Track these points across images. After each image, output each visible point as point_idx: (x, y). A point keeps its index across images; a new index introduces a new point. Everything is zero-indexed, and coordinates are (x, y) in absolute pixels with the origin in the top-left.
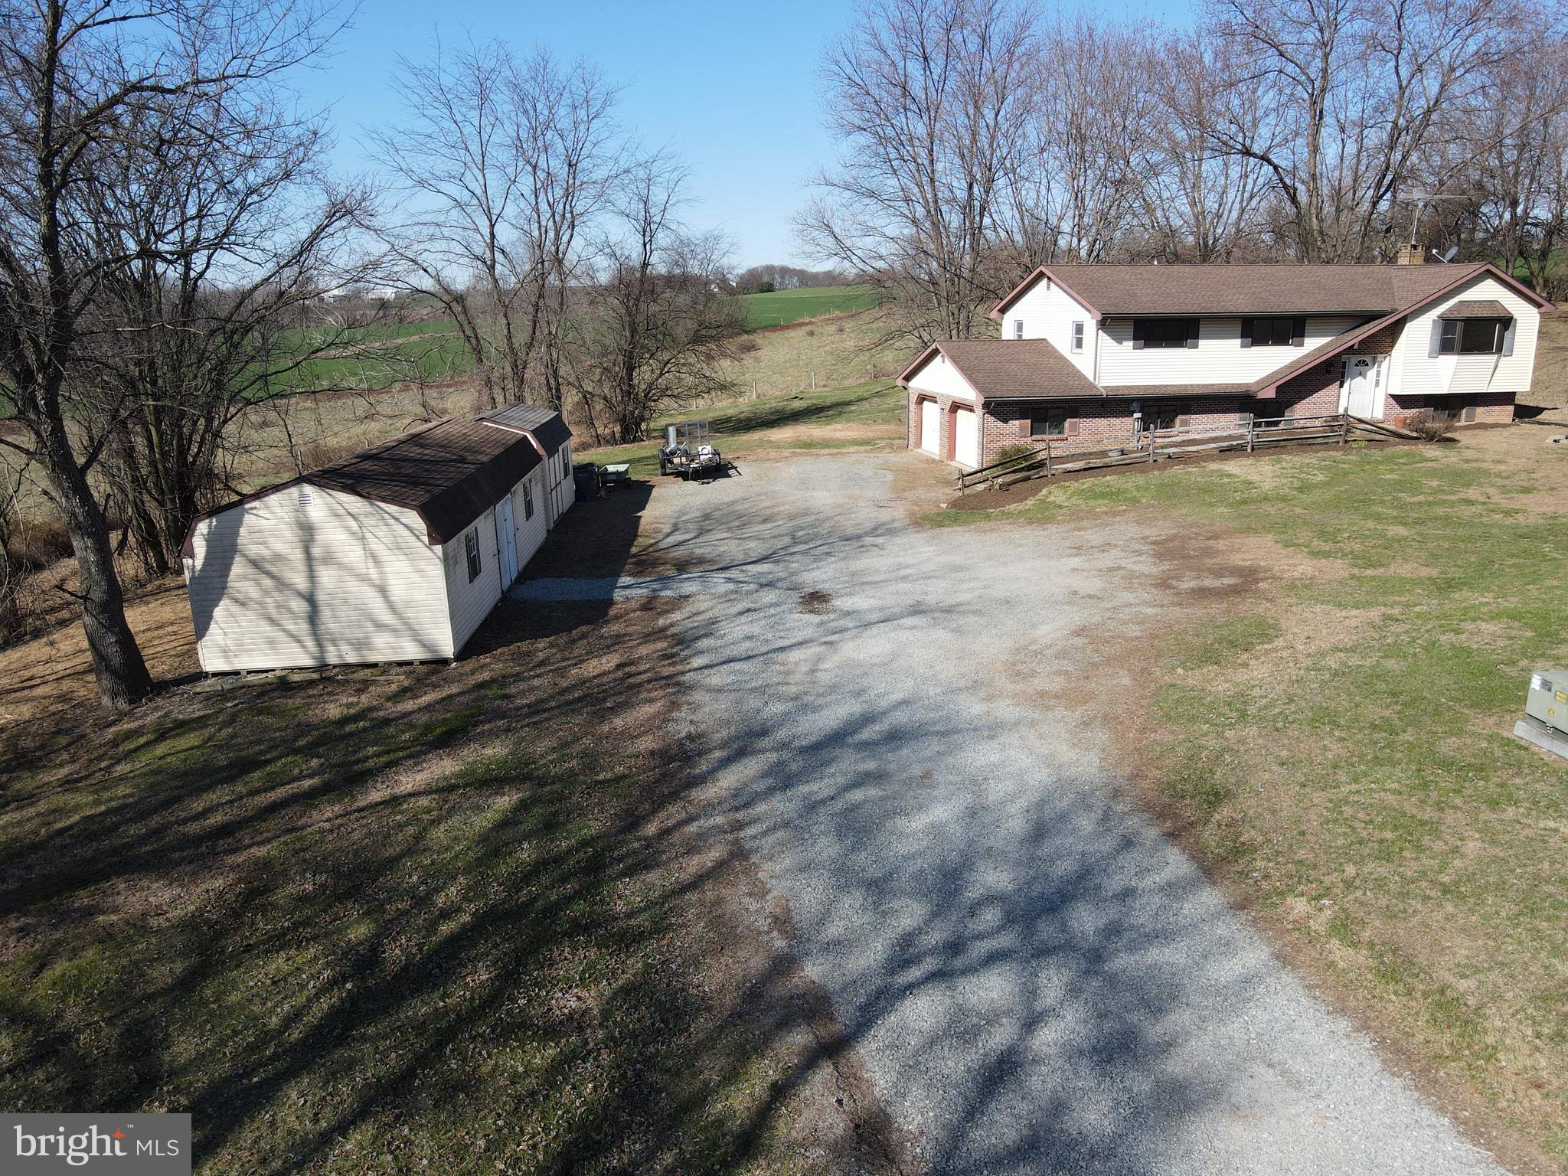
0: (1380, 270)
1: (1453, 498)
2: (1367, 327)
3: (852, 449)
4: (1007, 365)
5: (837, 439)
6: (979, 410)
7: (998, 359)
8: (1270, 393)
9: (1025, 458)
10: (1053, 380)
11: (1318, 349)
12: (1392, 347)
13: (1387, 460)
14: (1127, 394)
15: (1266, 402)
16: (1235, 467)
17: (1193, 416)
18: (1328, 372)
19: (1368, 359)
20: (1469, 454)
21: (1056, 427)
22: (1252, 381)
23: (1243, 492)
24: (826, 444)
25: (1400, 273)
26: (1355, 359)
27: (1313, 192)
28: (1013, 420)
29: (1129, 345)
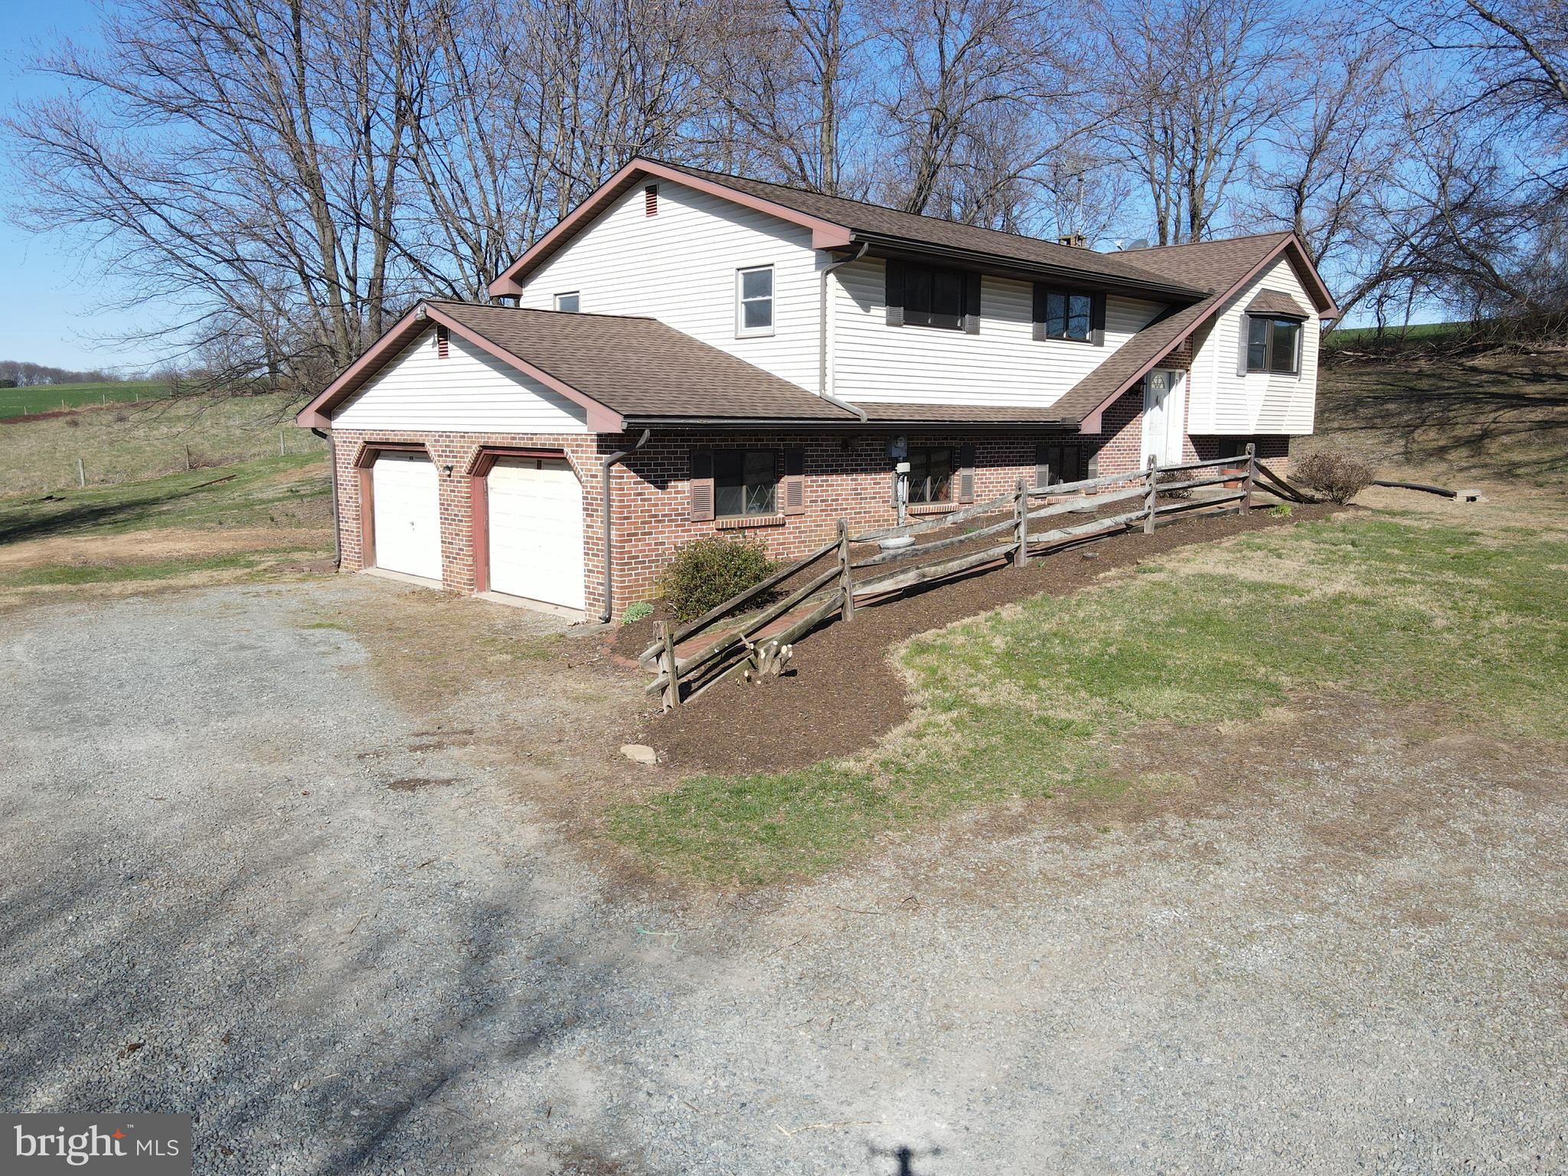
3: (197, 577)
5: (150, 559)
6: (590, 460)
8: (1095, 425)
12: (1192, 357)
17: (980, 471)
19: (1165, 375)
21: (761, 496)
22: (1048, 405)
24: (123, 569)
26: (1154, 374)
28: (677, 478)
29: (880, 312)
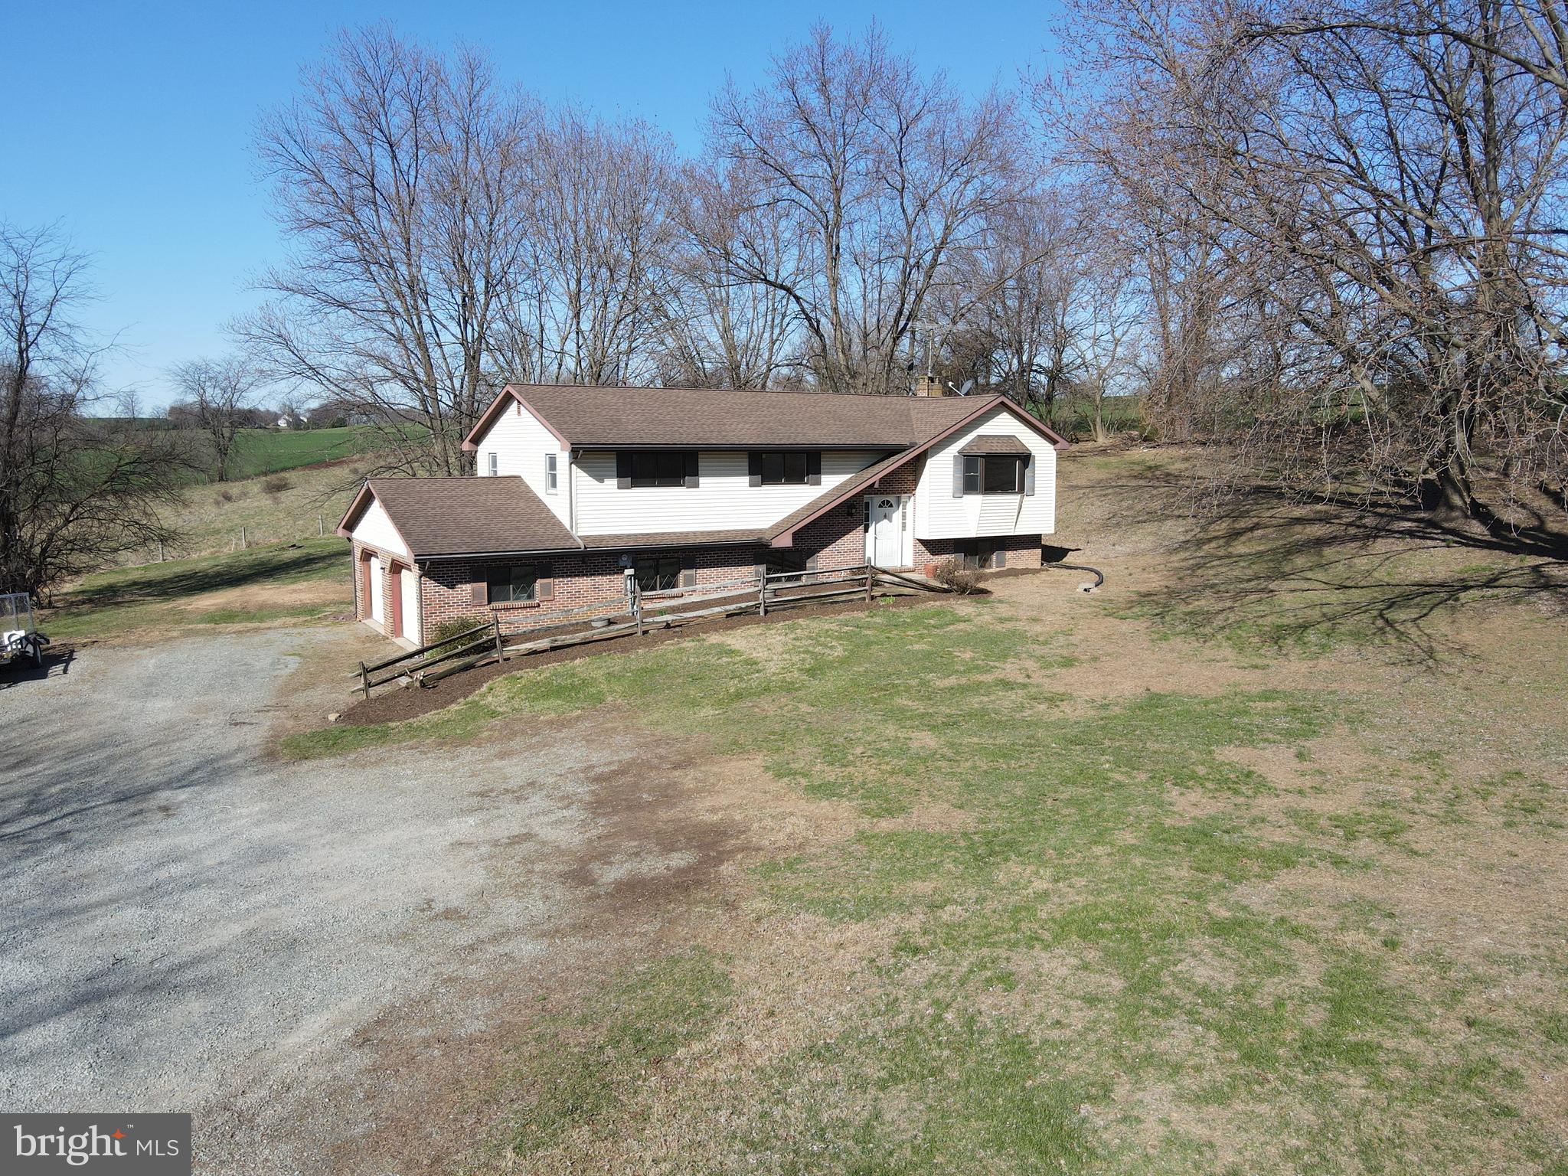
0: (897, 402)
1: (988, 678)
2: (886, 463)
4: (459, 510)
6: (415, 572)
7: (448, 502)
8: (786, 541)
9: (473, 635)
10: (517, 529)
11: (837, 488)
12: (916, 485)
13: (917, 621)
14: (610, 545)
15: (782, 551)
16: (741, 640)
17: (699, 571)
18: (850, 514)
19: (891, 498)
20: (1003, 610)
21: (524, 590)
22: (766, 526)
23: (741, 680)
25: (918, 404)
26: (878, 499)
27: (838, 325)
28: (461, 583)
29: (612, 483)
